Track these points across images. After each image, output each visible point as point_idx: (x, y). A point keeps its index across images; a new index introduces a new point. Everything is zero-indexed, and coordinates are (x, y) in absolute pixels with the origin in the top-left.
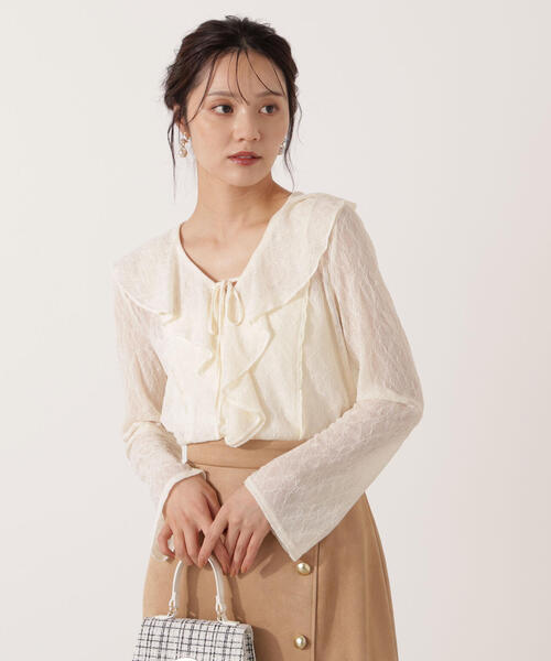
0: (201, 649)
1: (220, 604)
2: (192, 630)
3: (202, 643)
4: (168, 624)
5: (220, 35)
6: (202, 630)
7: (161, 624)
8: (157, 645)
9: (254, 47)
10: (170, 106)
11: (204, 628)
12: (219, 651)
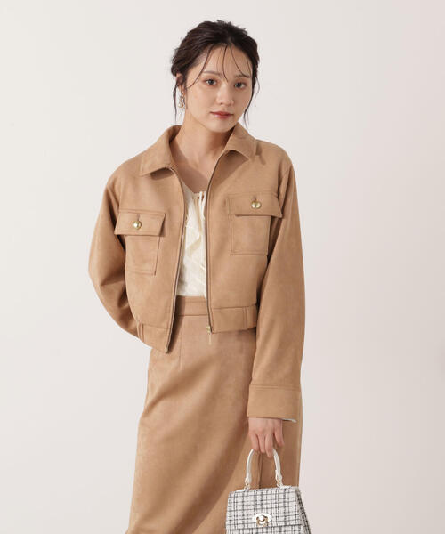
0: (269, 506)
1: (278, 476)
2: (262, 495)
3: (269, 502)
4: (245, 494)
5: (214, 34)
6: (268, 493)
7: (241, 494)
8: (241, 508)
9: (236, 44)
10: (174, 74)
11: (269, 492)
12: (282, 505)
